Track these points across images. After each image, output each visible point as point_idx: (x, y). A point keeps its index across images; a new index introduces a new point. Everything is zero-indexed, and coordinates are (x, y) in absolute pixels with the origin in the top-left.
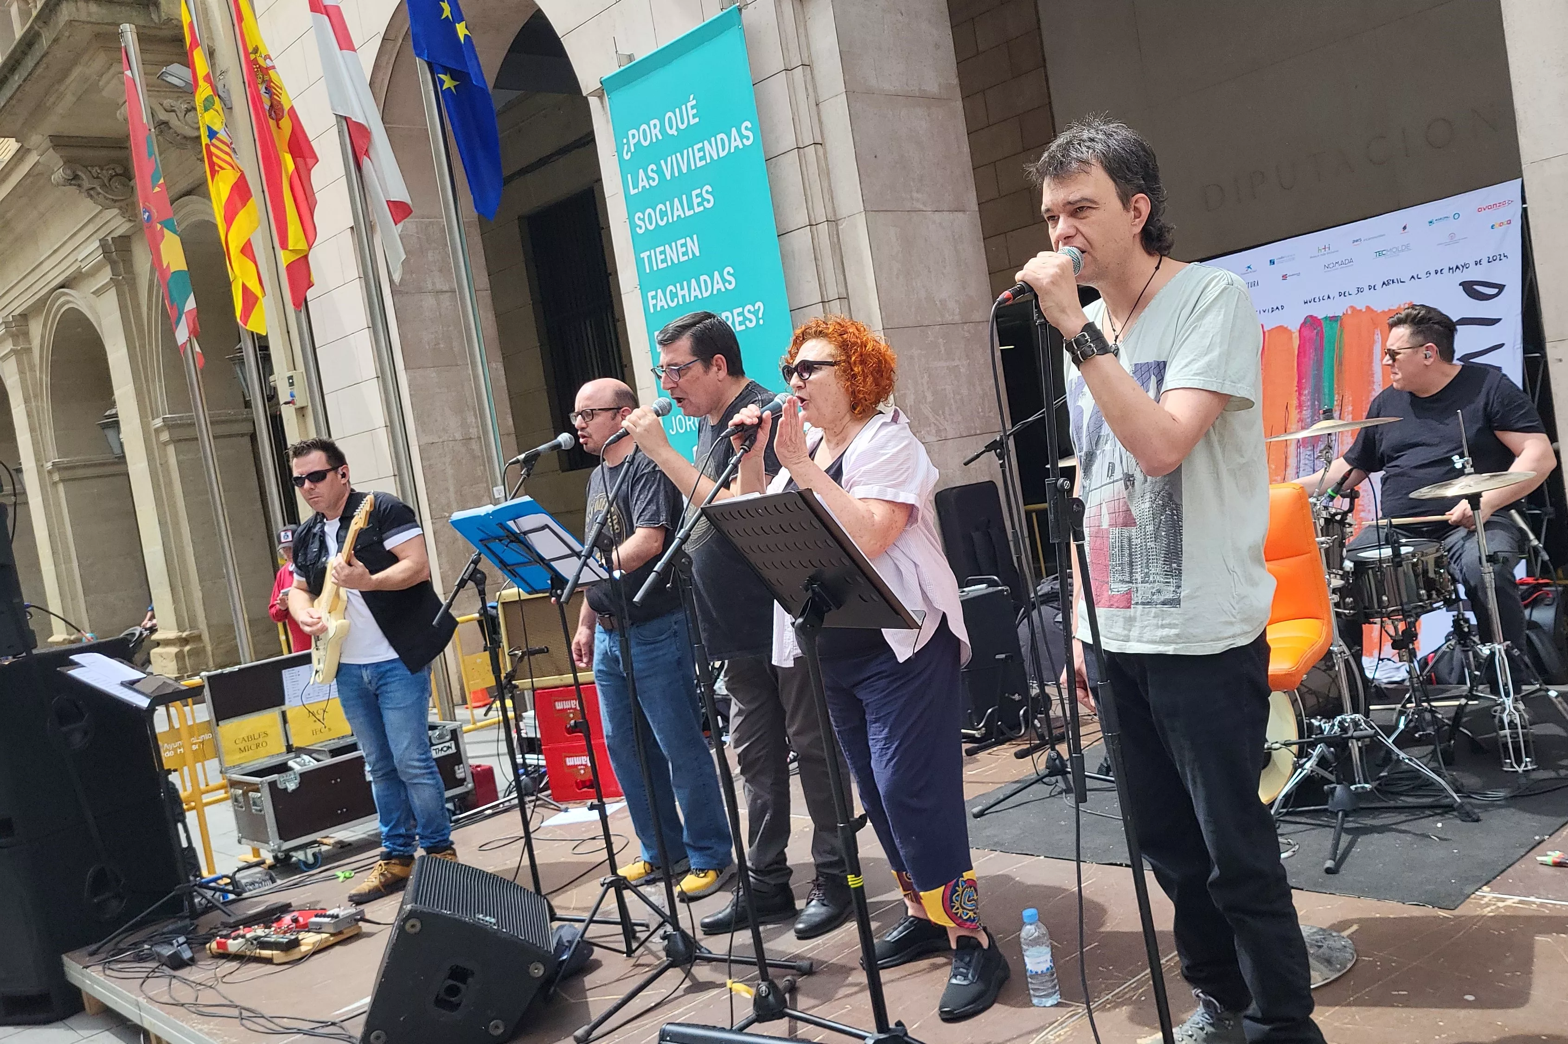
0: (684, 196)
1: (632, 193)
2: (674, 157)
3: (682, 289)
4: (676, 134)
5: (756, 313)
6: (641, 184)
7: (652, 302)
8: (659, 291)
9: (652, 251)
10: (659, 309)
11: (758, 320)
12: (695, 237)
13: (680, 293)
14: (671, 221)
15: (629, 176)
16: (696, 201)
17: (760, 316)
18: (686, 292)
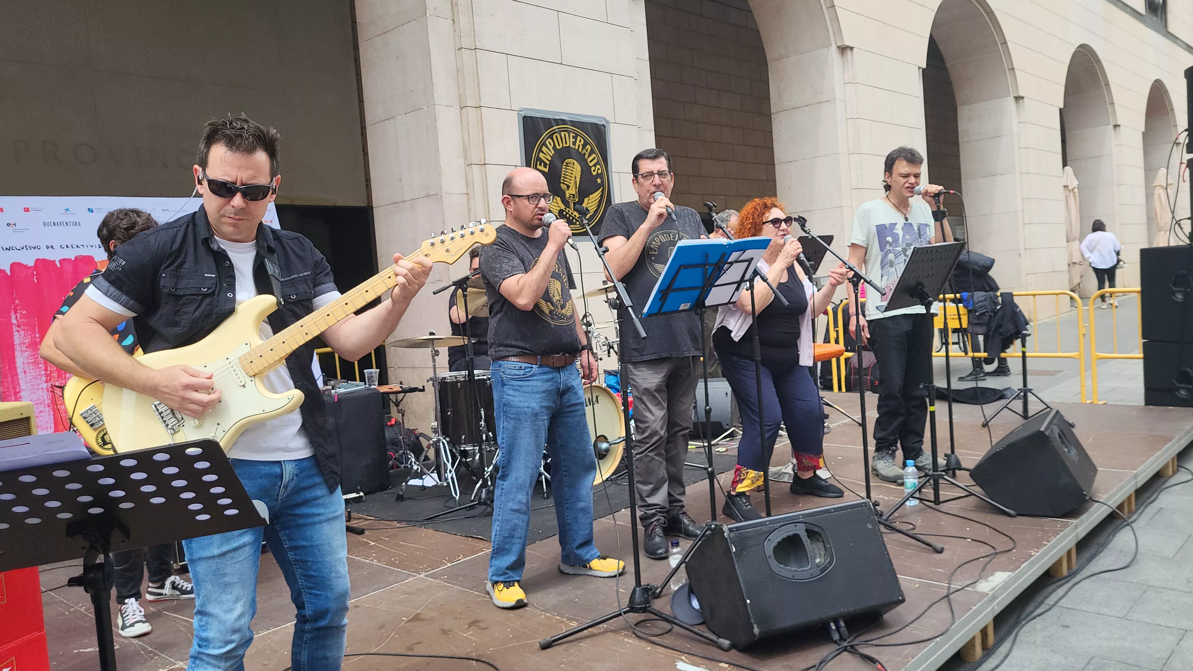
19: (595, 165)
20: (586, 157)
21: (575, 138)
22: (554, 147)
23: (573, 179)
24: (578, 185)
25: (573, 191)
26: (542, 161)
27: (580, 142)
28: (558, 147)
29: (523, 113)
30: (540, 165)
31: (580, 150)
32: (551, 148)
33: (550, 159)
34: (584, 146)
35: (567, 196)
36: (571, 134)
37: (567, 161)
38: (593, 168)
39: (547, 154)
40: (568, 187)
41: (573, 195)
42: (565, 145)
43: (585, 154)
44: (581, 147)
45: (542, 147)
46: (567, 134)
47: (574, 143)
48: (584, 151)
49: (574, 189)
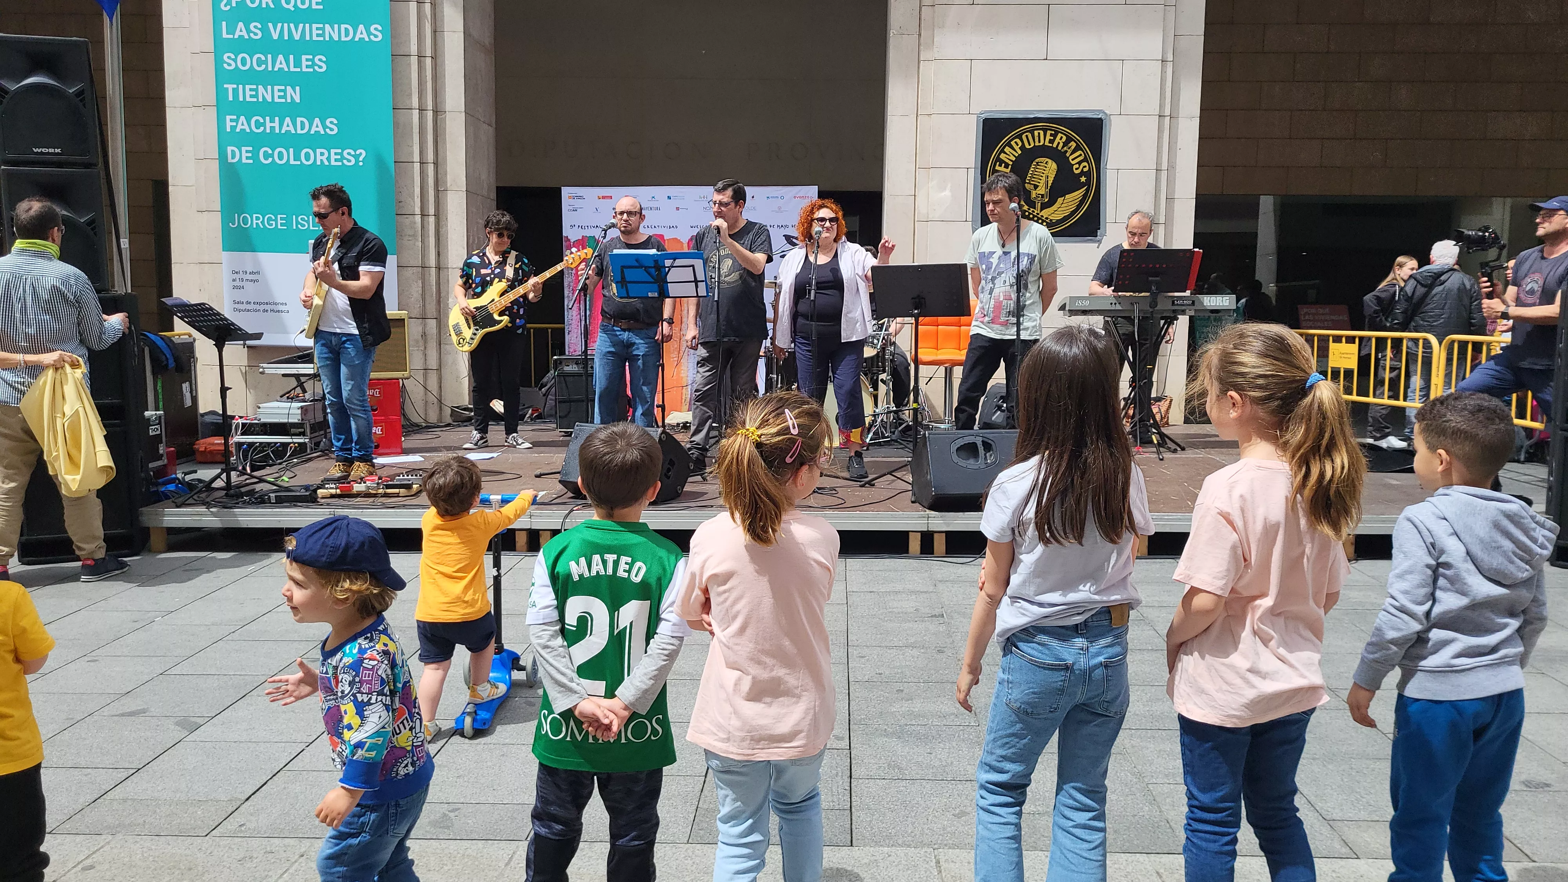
0: (291, 57)
1: (225, 35)
2: (286, 25)
3: (272, 121)
4: (293, 9)
5: (357, 157)
6: (238, 34)
7: (229, 124)
8: (242, 118)
9: (241, 86)
10: (238, 130)
11: (357, 161)
12: (298, 88)
13: (268, 125)
14: (270, 69)
15: (224, 23)
16: (304, 63)
17: (361, 159)
18: (276, 124)
19: (1079, 163)
20: (1068, 155)
21: (1054, 136)
22: (1023, 148)
23: (1044, 178)
24: (1050, 185)
25: (1042, 190)
26: (1001, 162)
27: (1060, 140)
28: (1027, 146)
29: (984, 116)
30: (1000, 165)
31: (1060, 148)
32: (1017, 148)
33: (1014, 159)
34: (1065, 144)
35: (1033, 195)
36: (1049, 132)
37: (1037, 160)
38: (1075, 167)
39: (1010, 155)
40: (1036, 187)
41: (1043, 196)
42: (1037, 144)
43: (1066, 151)
44: (1061, 145)
45: (1004, 147)
46: (1042, 133)
47: (1051, 141)
48: (1065, 148)
49: (1043, 189)
